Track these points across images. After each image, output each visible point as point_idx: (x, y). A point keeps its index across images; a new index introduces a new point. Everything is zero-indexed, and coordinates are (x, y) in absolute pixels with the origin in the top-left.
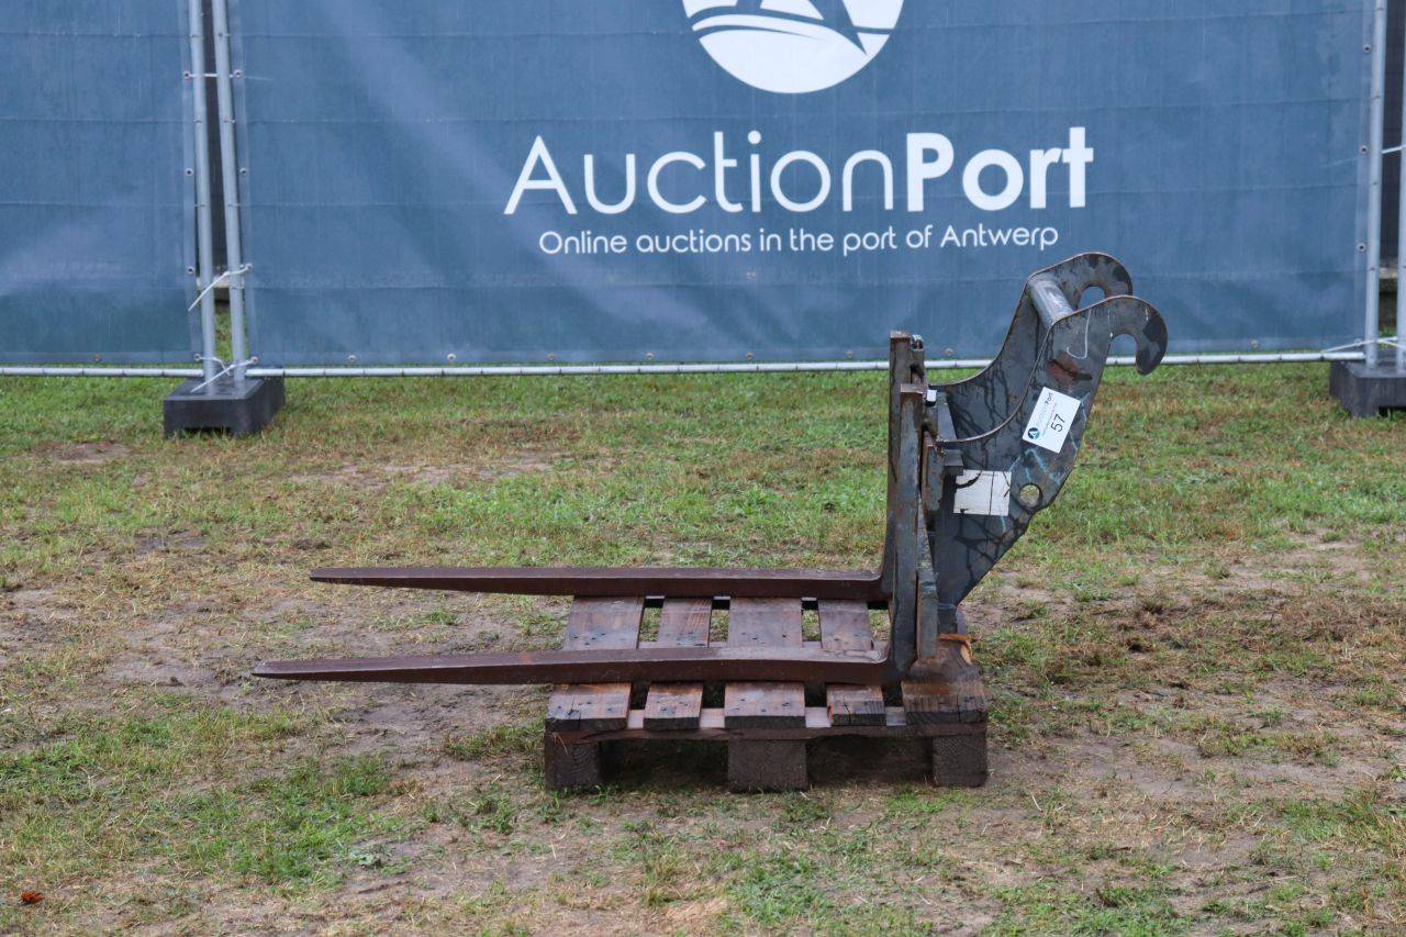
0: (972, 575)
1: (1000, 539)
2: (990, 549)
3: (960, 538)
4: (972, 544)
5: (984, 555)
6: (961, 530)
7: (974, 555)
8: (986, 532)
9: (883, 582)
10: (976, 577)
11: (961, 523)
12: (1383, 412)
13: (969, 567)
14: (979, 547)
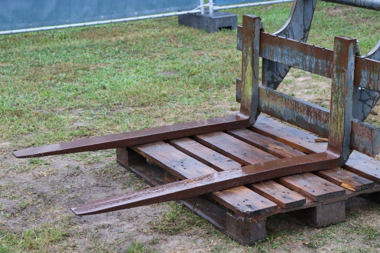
0: (364, 114)
1: (374, 98)
2: (370, 103)
3: (360, 100)
4: (364, 102)
5: (369, 105)
6: (361, 97)
7: (366, 106)
8: (370, 95)
9: (251, 119)
10: (366, 115)
11: (361, 94)
12: (220, 29)
13: (363, 112)
14: (367, 103)
